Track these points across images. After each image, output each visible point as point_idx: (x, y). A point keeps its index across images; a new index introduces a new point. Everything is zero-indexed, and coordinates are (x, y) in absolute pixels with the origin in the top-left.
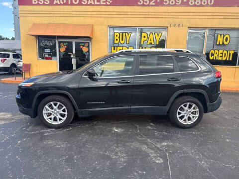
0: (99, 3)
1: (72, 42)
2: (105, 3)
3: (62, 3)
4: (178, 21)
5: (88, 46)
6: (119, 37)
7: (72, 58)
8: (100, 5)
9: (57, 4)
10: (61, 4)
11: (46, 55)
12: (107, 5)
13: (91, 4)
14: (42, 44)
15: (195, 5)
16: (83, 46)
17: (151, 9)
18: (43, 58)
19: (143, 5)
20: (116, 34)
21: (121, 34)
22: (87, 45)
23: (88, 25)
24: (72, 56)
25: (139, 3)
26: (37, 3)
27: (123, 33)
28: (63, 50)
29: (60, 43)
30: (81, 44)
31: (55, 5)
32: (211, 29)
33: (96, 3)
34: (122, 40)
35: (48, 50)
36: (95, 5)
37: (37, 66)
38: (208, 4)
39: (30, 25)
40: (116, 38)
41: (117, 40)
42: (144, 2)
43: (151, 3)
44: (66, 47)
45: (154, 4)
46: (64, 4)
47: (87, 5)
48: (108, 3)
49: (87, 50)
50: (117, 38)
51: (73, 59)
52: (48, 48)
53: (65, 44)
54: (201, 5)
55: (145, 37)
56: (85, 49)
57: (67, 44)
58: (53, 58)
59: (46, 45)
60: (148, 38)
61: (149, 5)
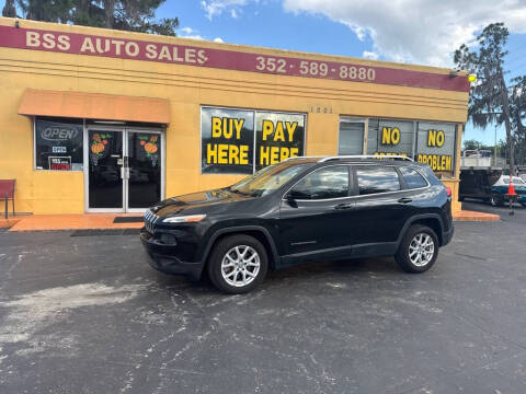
0: (181, 60)
1: (121, 133)
2: (194, 61)
3: (101, 51)
4: (324, 103)
5: (158, 143)
6: (222, 127)
7: (121, 166)
8: (184, 63)
9: (88, 53)
10: (97, 54)
11: (56, 161)
12: (197, 64)
13: (165, 60)
14: (45, 136)
15: (348, 79)
16: (147, 142)
17: (279, 79)
18: (46, 167)
19: (265, 71)
20: (215, 120)
21: (225, 121)
22: (154, 139)
23: (158, 100)
24: (120, 162)
25: (258, 67)
26: (38, 44)
27: (228, 120)
28: (99, 148)
29: (91, 134)
30: (141, 138)
31: (83, 53)
32: (372, 119)
33: (176, 58)
34: (228, 132)
35: (63, 150)
36: (172, 62)
37: (32, 185)
38: (367, 79)
39: (18, 92)
40: (215, 127)
41: (217, 131)
42: (267, 66)
43: (280, 70)
44: (106, 142)
45: (284, 71)
46: (105, 54)
47: (156, 60)
48: (200, 61)
49: (156, 150)
50: (219, 128)
51: (123, 169)
52: (62, 144)
53: (104, 137)
54: (358, 80)
55: (268, 128)
56: (150, 148)
57: (108, 136)
58: (74, 166)
59: (55, 137)
60: (275, 130)
61: (275, 73)
